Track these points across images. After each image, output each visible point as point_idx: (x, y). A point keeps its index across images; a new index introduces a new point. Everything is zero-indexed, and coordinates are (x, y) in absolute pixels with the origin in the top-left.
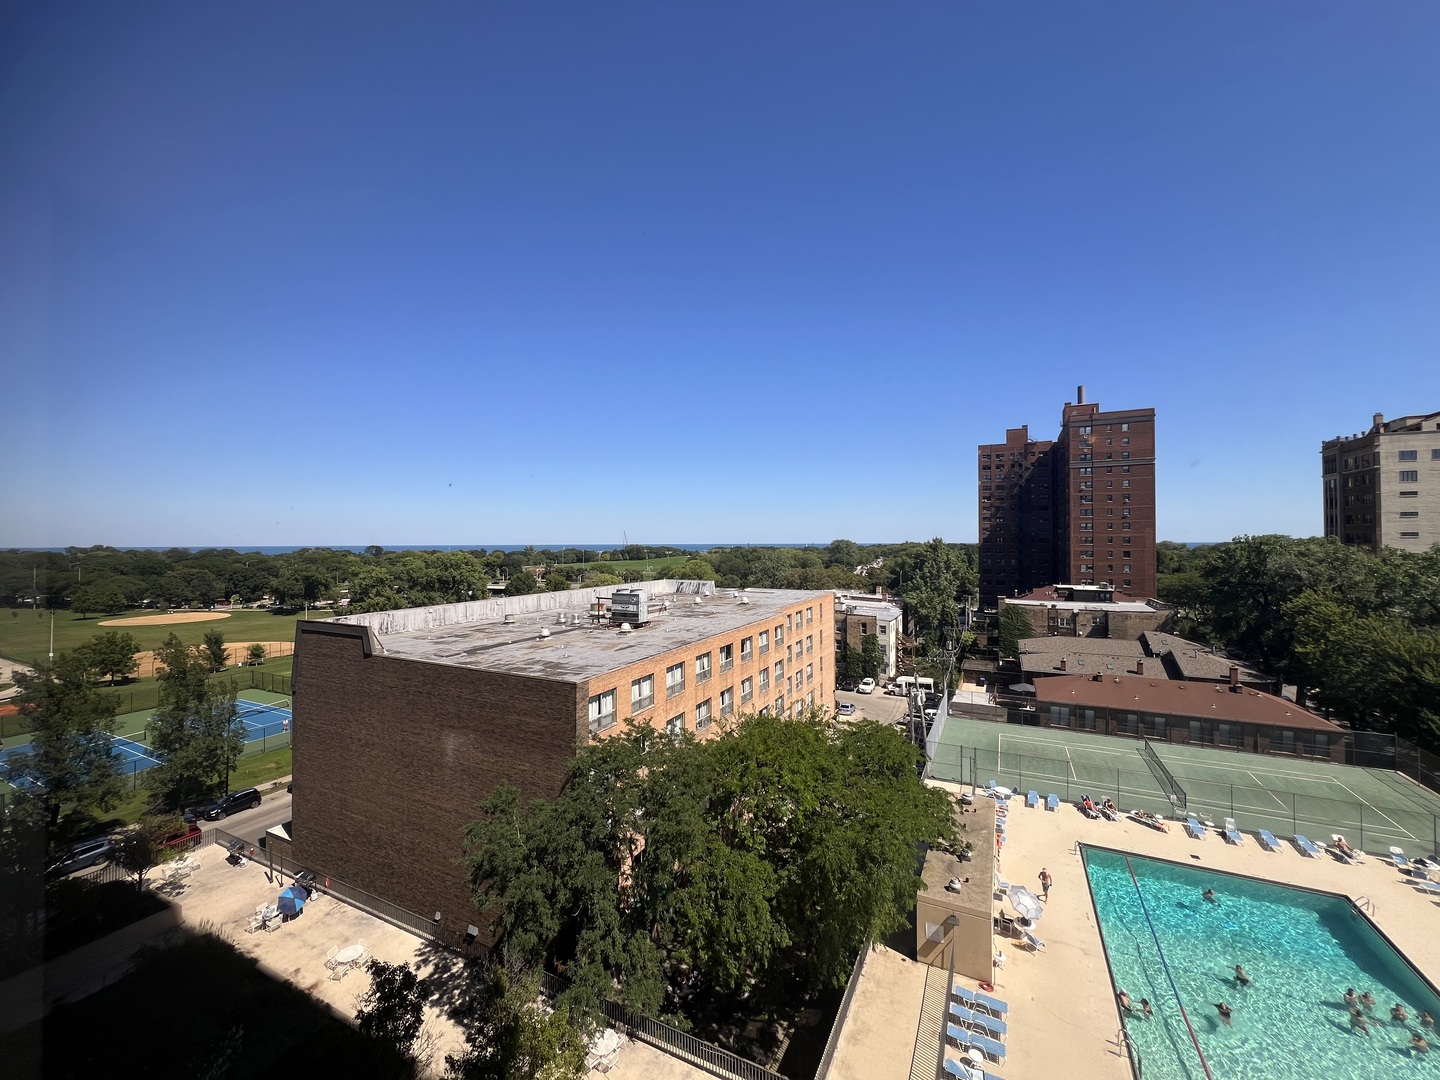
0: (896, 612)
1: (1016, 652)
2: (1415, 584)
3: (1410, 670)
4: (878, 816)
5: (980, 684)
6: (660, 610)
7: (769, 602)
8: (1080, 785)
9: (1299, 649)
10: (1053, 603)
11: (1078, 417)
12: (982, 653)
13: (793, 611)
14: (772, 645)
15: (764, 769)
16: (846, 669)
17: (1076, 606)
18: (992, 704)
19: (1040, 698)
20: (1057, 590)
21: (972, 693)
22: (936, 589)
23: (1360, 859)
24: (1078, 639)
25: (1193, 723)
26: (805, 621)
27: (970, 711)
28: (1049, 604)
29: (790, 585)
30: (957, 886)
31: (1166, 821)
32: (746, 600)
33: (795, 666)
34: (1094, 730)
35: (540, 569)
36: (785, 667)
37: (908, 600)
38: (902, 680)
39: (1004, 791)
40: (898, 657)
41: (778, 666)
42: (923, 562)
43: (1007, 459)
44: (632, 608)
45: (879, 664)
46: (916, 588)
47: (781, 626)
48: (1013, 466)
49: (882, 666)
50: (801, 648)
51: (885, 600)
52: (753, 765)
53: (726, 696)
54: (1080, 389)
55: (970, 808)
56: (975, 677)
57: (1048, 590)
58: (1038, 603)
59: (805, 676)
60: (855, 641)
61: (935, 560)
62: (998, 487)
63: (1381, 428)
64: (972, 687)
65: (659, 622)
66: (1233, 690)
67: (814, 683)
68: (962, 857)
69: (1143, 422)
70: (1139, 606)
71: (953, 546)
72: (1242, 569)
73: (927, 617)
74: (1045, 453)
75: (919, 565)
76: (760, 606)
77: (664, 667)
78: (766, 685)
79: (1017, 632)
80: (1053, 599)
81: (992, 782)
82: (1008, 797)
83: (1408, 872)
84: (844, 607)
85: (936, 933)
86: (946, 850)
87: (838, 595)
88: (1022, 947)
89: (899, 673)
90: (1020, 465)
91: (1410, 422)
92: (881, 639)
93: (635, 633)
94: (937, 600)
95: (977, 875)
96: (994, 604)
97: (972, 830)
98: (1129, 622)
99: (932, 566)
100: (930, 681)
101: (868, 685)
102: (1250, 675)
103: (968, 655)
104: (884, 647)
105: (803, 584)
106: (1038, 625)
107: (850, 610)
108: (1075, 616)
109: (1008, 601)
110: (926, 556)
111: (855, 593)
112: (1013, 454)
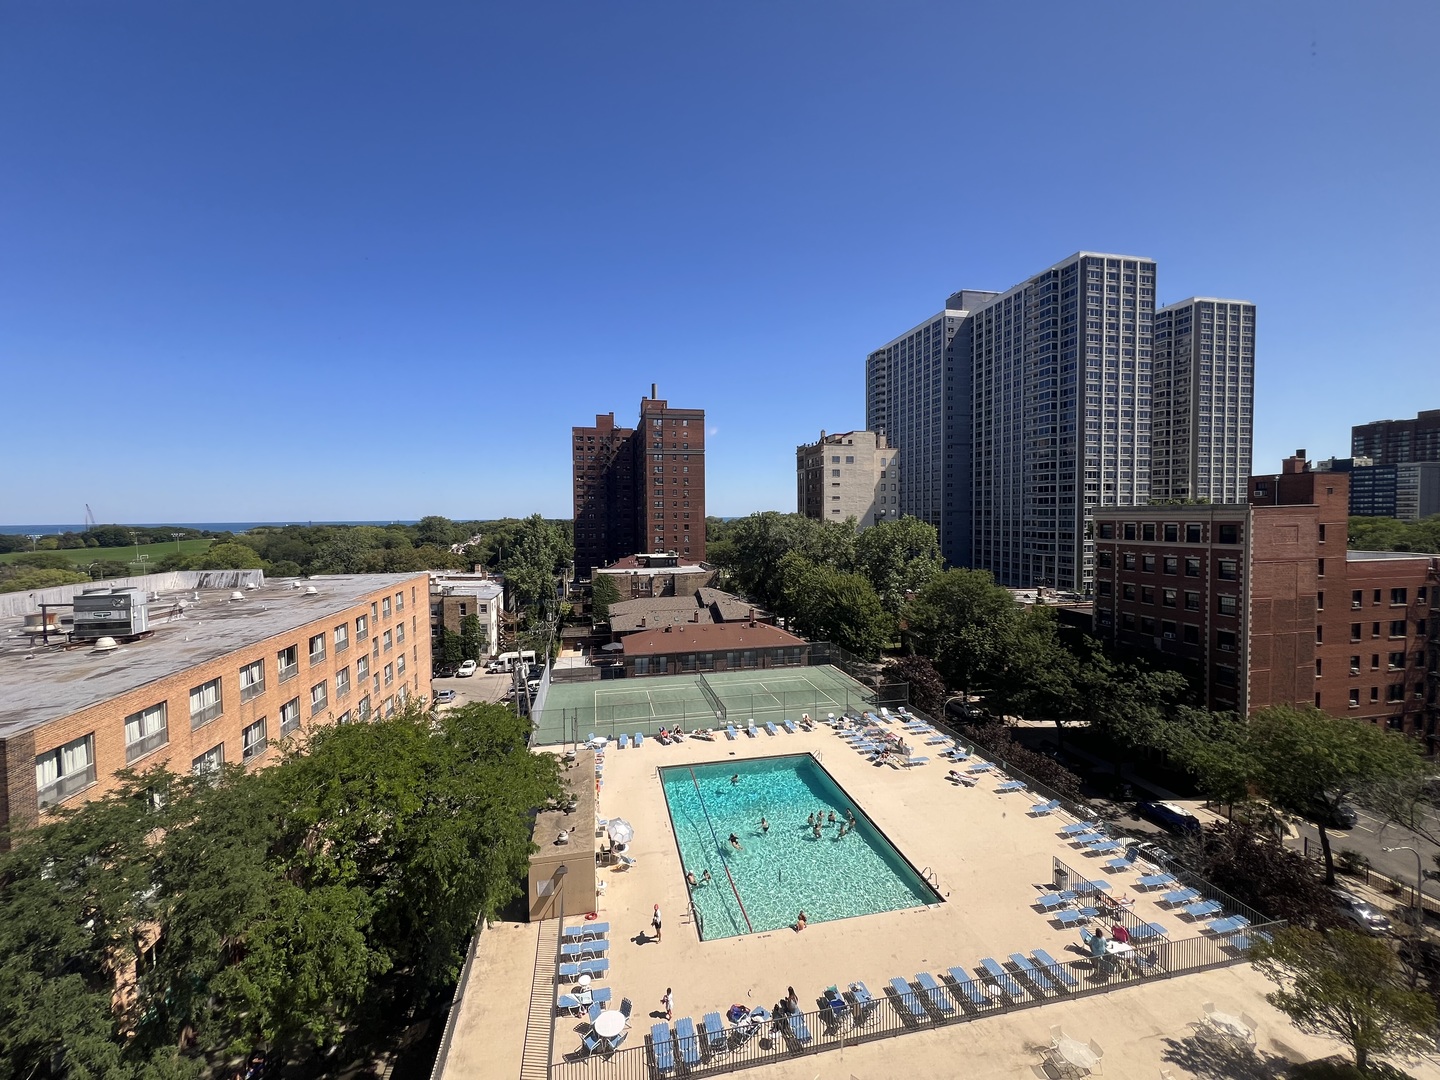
0: (497, 589)
1: (606, 616)
2: (839, 543)
3: (837, 599)
4: (490, 796)
5: (576, 649)
6: (171, 613)
7: (345, 590)
8: (658, 720)
9: (786, 592)
10: (635, 570)
11: (652, 409)
12: (579, 620)
13: (378, 598)
14: (353, 639)
15: (350, 784)
16: (444, 655)
17: (652, 572)
18: (588, 666)
19: (626, 654)
20: (637, 558)
21: (571, 659)
22: (536, 564)
23: (816, 726)
24: (654, 599)
25: (730, 655)
26: (394, 608)
27: (570, 675)
28: (632, 571)
29: (371, 569)
30: (565, 837)
31: (715, 732)
32: (312, 590)
33: (383, 660)
34: (667, 673)
36: (371, 662)
37: (508, 577)
38: (504, 657)
39: (600, 740)
40: (499, 634)
41: (362, 663)
42: (522, 538)
43: (597, 442)
44: (115, 615)
45: (480, 644)
46: (516, 564)
47: (364, 617)
48: (602, 448)
49: (483, 646)
50: (390, 638)
51: (485, 578)
52: (336, 783)
53: (289, 711)
54: (653, 385)
55: (574, 764)
56: (572, 644)
57: (630, 559)
58: (623, 571)
59: (395, 669)
60: (453, 625)
61: (534, 536)
62: (589, 468)
63: (825, 440)
64: (570, 653)
65: (167, 632)
66: (752, 626)
67: (407, 675)
68: (568, 810)
69: (696, 418)
70: (695, 568)
71: (550, 522)
72: (756, 537)
73: (528, 591)
74: (628, 439)
75: (519, 541)
76: (334, 596)
77: (186, 689)
78: (346, 687)
79: (607, 598)
80: (635, 567)
81: (591, 735)
82: (604, 745)
83: (836, 728)
84: (440, 589)
85: (547, 888)
86: (554, 808)
87: (433, 576)
88: (618, 870)
89: (502, 649)
90: (608, 448)
91: (837, 438)
92: (482, 618)
93: (125, 650)
94: (537, 575)
95: (582, 822)
96: (588, 575)
97: (577, 783)
98: (688, 582)
99: (532, 541)
100: (532, 653)
101: (470, 668)
102: (761, 613)
103: (566, 624)
104: (484, 626)
105: (388, 566)
106: (624, 590)
107: (447, 591)
108: (651, 579)
109: (599, 571)
110: (525, 532)
111: (451, 573)
112: (601, 438)
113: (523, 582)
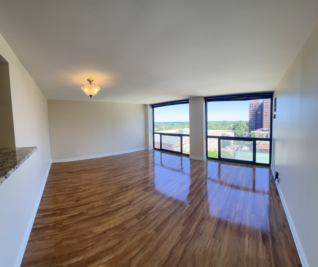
0: (233, 134)
5: (247, 146)
17: (263, 132)
18: (248, 150)
20: (261, 130)
22: (240, 130)
27: (244, 151)
28: (259, 132)
29: (214, 129)
34: (263, 153)
35: (164, 127)
37: (235, 132)
38: (234, 146)
40: (233, 142)
43: (254, 106)
46: (237, 130)
48: (255, 107)
49: (230, 144)
51: (231, 132)
57: (259, 129)
61: (240, 124)
62: (252, 111)
64: (246, 147)
71: (243, 122)
73: (238, 135)
74: (260, 104)
75: (237, 125)
80: (260, 131)
84: (224, 133)
87: (223, 131)
89: (233, 145)
90: (256, 106)
94: (240, 132)
100: (238, 146)
101: (228, 147)
105: (216, 129)
106: (257, 136)
108: (263, 134)
109: (252, 132)
111: (226, 131)
112: (255, 104)
113: (238, 133)
